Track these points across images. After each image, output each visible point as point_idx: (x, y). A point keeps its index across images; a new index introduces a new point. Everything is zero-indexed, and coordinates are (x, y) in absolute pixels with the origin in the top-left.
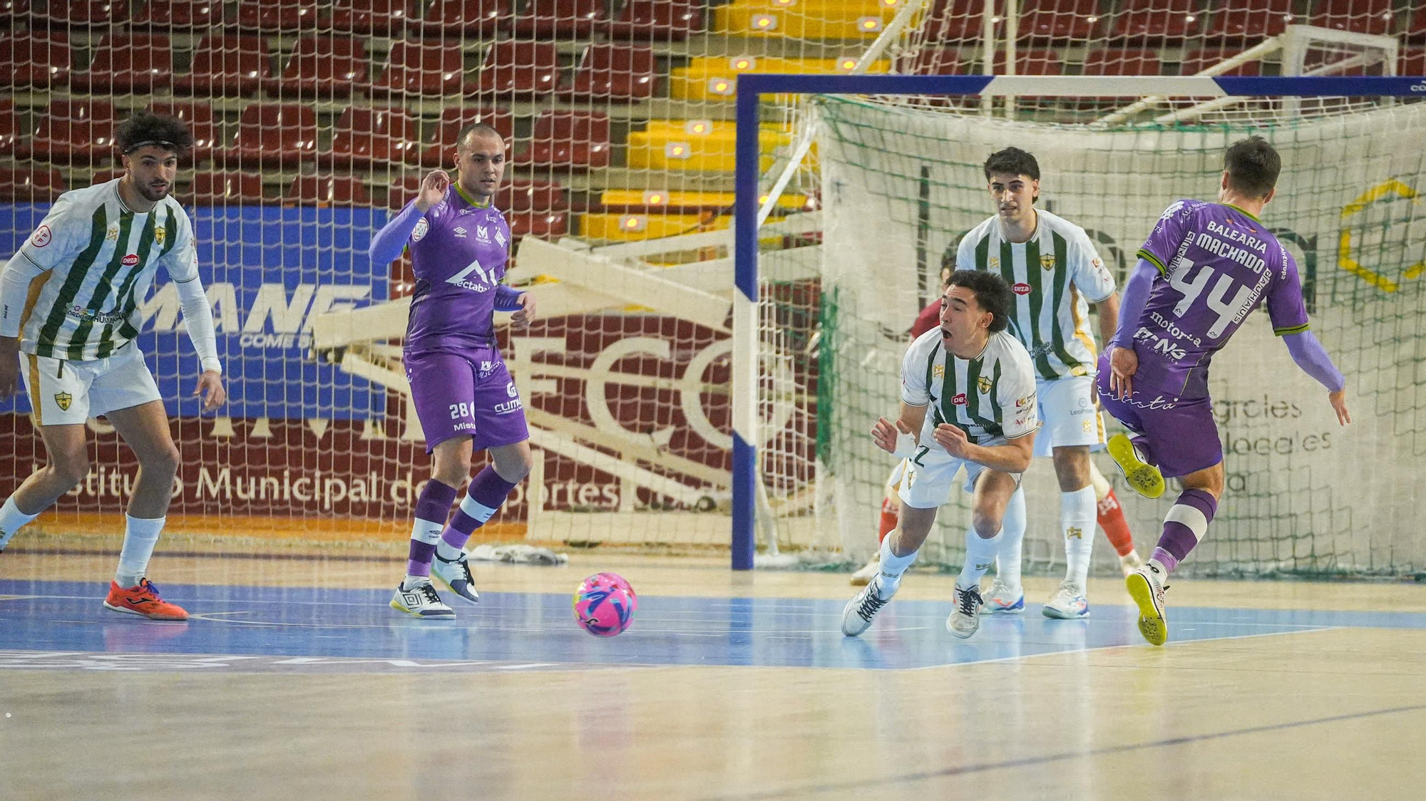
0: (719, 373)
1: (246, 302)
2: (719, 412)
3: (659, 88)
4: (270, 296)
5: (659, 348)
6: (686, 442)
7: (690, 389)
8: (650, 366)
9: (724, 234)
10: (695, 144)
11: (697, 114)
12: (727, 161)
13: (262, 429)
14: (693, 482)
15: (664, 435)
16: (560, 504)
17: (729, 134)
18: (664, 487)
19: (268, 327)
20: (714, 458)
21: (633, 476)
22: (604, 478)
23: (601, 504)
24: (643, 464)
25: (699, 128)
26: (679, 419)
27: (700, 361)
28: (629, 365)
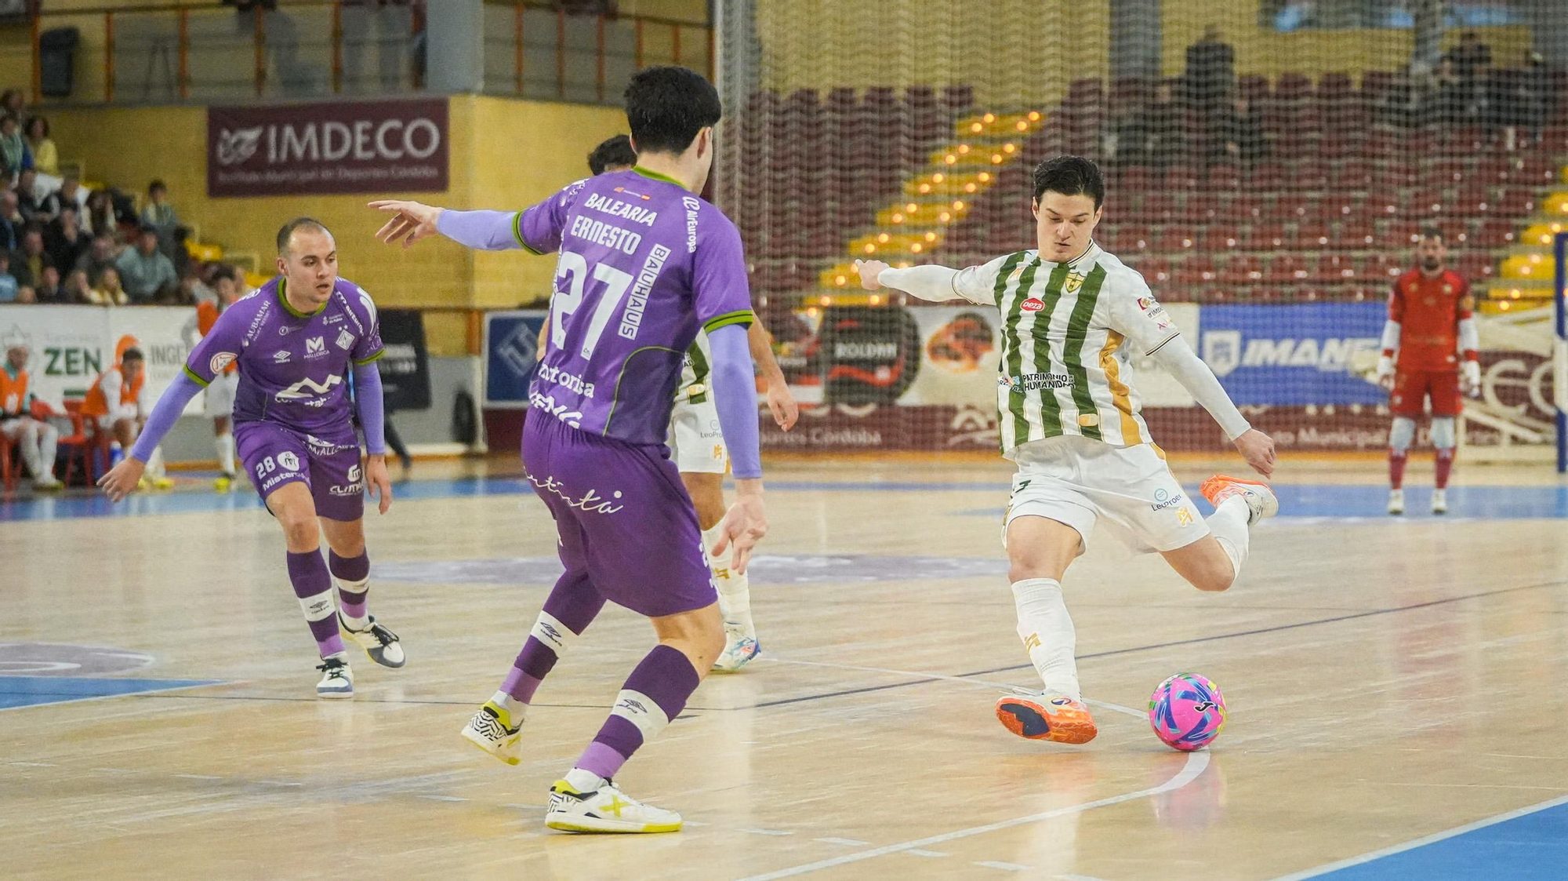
0: (1548, 378)
1: (1321, 348)
2: (1548, 395)
3: (1517, 240)
4: (1332, 345)
5: (1518, 366)
6: (1533, 412)
7: (1534, 387)
8: (1514, 375)
9: (1550, 309)
10: (1534, 267)
11: (1535, 252)
12: (1550, 274)
13: (1329, 410)
14: (1536, 430)
15: (1522, 408)
16: (1473, 443)
17: (1551, 261)
18: (1522, 433)
19: (1332, 361)
20: (1547, 419)
21: (1507, 428)
22: (1492, 430)
23: (1492, 443)
24: (1515, 423)
25: (1536, 259)
26: (1528, 400)
27: (1539, 372)
28: (1505, 374)
